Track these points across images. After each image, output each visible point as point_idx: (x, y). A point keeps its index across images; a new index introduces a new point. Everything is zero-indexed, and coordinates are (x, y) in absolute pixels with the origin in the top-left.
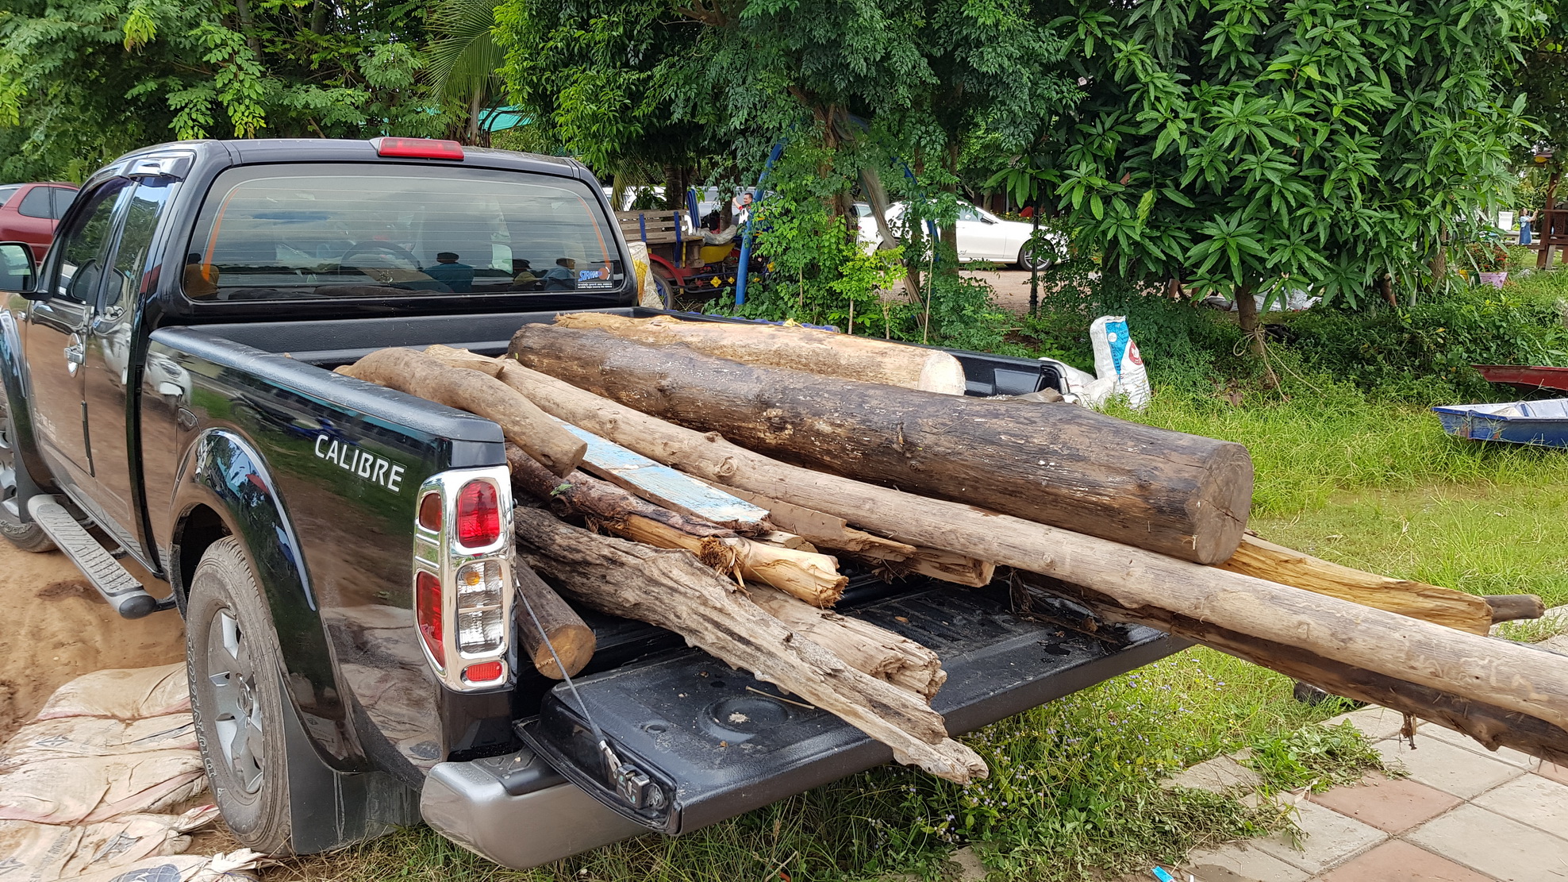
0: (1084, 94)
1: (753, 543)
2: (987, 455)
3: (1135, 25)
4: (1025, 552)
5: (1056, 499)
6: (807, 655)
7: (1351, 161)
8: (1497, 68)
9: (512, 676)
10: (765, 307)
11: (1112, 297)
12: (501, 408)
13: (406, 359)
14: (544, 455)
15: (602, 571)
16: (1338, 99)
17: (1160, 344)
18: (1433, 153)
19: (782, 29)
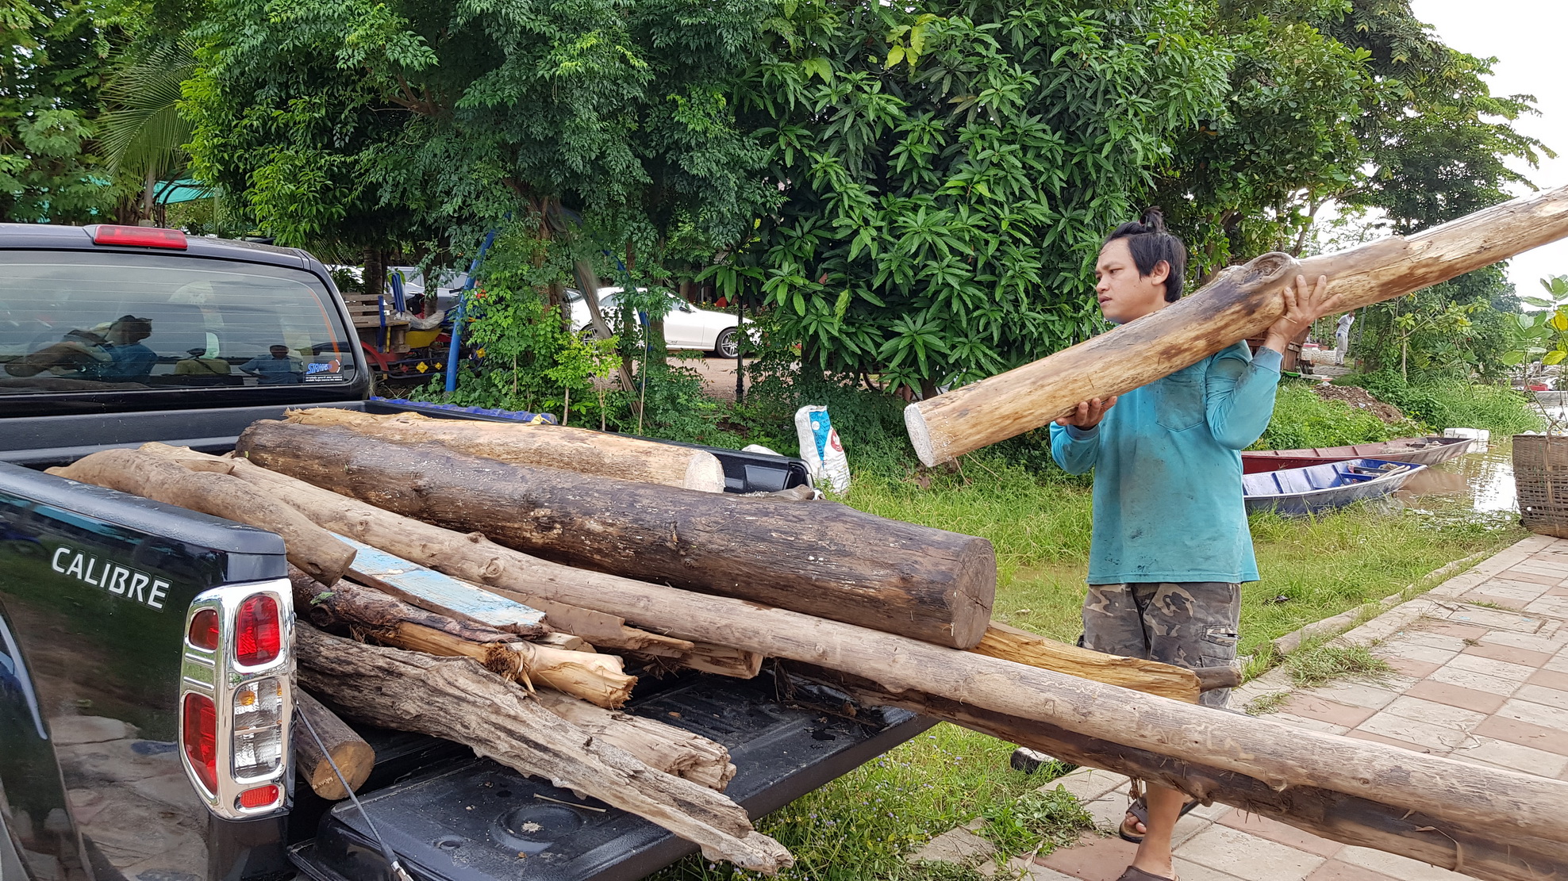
0: (785, 199)
1: (537, 646)
2: (759, 552)
3: (830, 139)
4: (799, 644)
5: (826, 592)
6: (606, 758)
7: (1017, 269)
8: (1131, 191)
9: (289, 800)
10: (477, 394)
11: (811, 388)
12: (260, 515)
13: (138, 461)
14: (311, 564)
15: (378, 683)
16: (1005, 214)
17: (857, 432)
18: (1084, 263)
19: (497, 123)
